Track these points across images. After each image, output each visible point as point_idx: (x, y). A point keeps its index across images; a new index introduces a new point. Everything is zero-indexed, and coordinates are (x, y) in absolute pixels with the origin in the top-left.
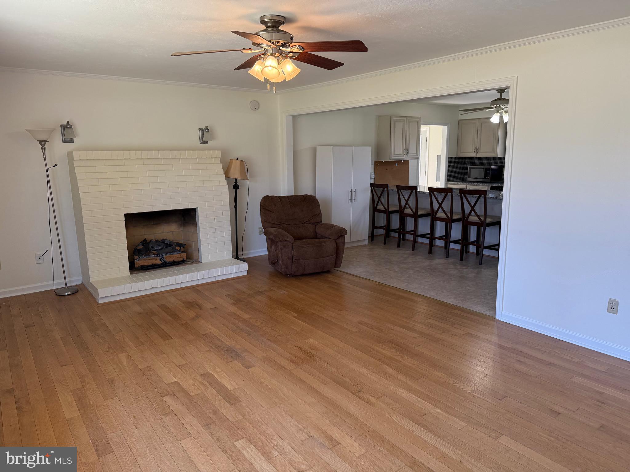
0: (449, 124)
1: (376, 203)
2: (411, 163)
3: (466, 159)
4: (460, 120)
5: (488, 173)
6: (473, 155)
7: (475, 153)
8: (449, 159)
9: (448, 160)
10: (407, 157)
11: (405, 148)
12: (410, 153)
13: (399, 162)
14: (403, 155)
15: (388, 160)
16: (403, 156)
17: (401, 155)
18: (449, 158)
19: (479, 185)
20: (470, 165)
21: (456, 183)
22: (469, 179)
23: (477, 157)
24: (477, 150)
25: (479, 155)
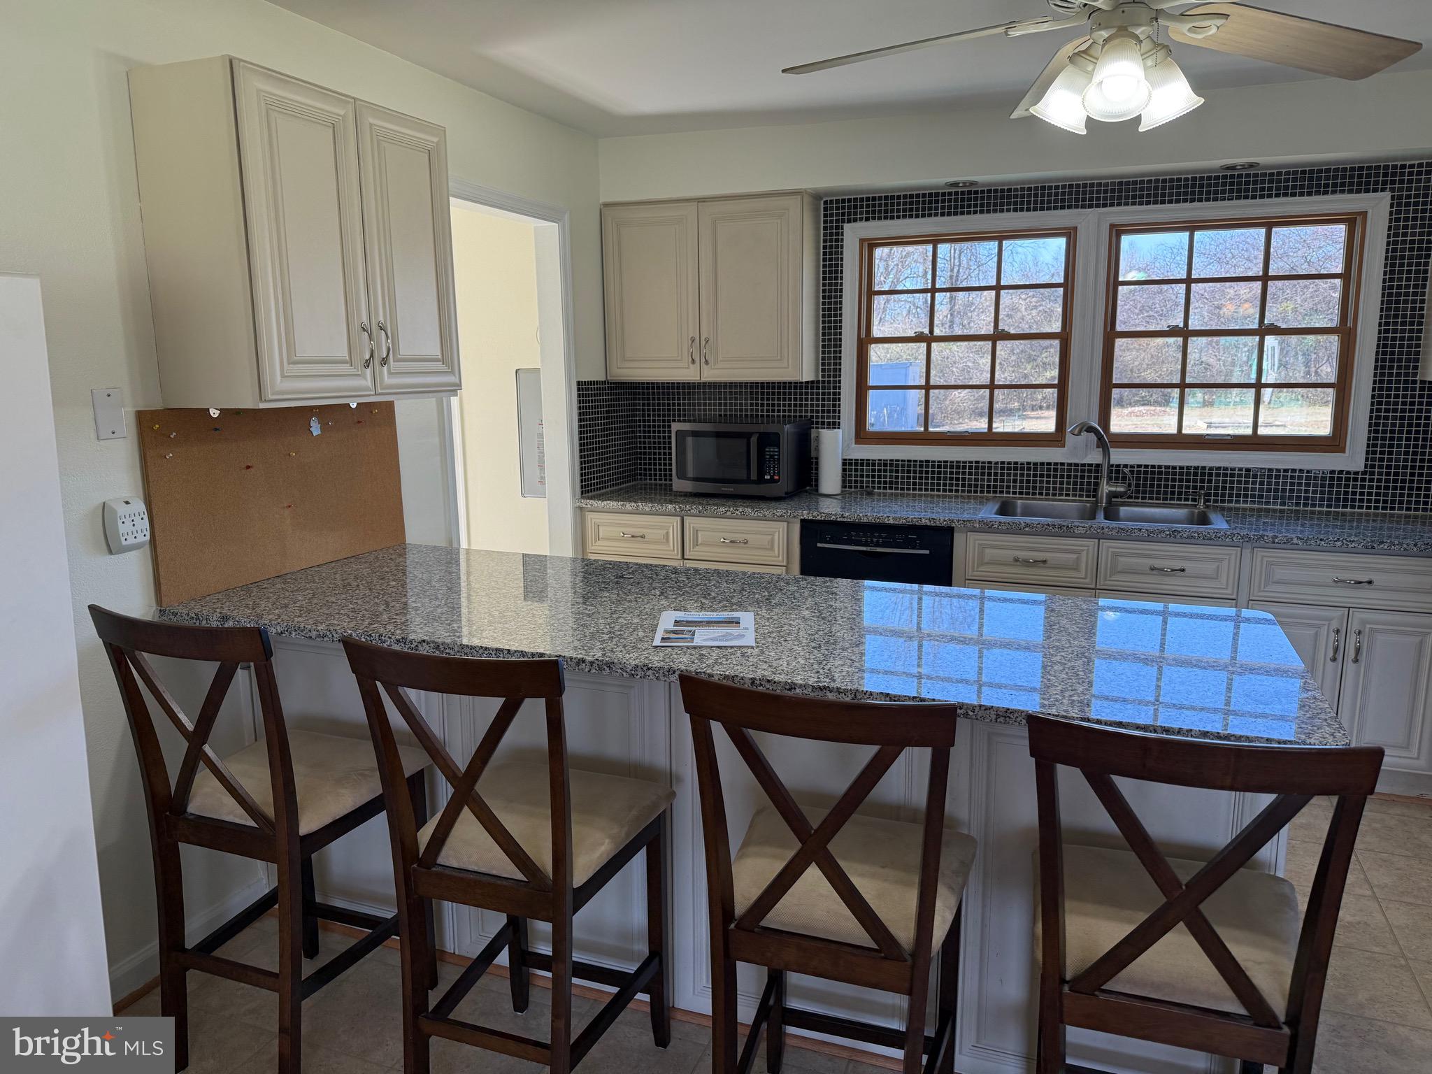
0: (567, 217)
1: (173, 772)
2: (409, 415)
3: (636, 388)
4: (606, 205)
5: (772, 457)
6: (686, 373)
7: (693, 362)
8: (579, 389)
9: (575, 393)
10: (388, 380)
11: (365, 319)
12: (404, 351)
13: (331, 414)
14: (360, 364)
15: (246, 400)
16: (363, 376)
17: (345, 368)
18: (579, 383)
19: (743, 514)
20: (679, 421)
21: (629, 506)
22: (678, 484)
23: (703, 380)
24: (700, 349)
25: (711, 375)
